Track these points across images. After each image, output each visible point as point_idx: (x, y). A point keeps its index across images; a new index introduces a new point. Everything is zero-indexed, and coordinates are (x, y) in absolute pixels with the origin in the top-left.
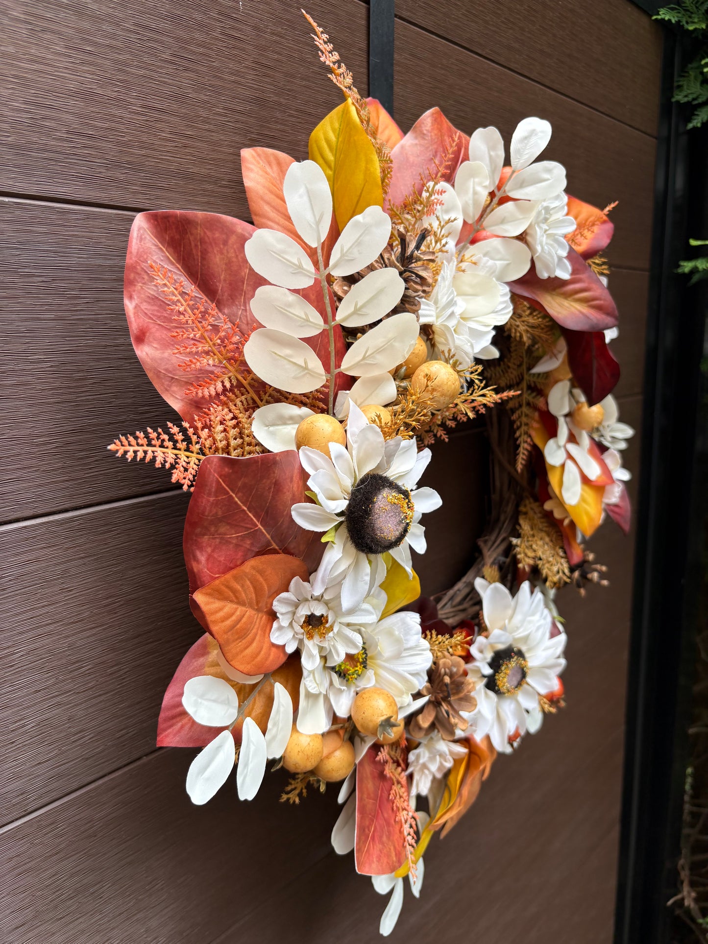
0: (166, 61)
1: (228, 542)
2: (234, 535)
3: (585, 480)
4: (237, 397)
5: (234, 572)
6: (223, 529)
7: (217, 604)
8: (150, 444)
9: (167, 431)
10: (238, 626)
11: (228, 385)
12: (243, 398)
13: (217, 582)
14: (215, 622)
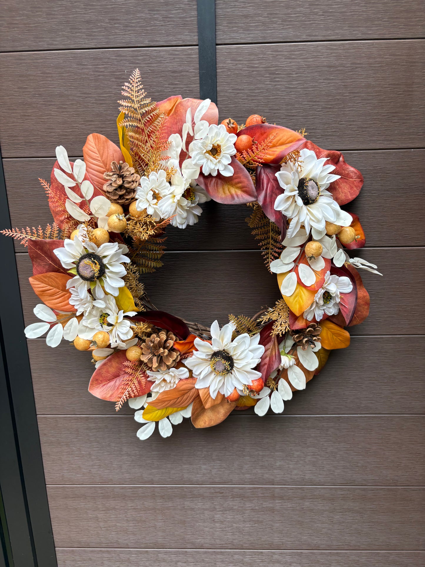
0: (93, 103)
1: (41, 265)
2: (43, 264)
3: (300, 283)
4: (71, 221)
5: (43, 274)
6: (39, 261)
7: (38, 283)
8: (16, 232)
9: (25, 229)
10: (47, 292)
11: (66, 217)
12: (73, 221)
13: (36, 276)
14: (35, 287)
